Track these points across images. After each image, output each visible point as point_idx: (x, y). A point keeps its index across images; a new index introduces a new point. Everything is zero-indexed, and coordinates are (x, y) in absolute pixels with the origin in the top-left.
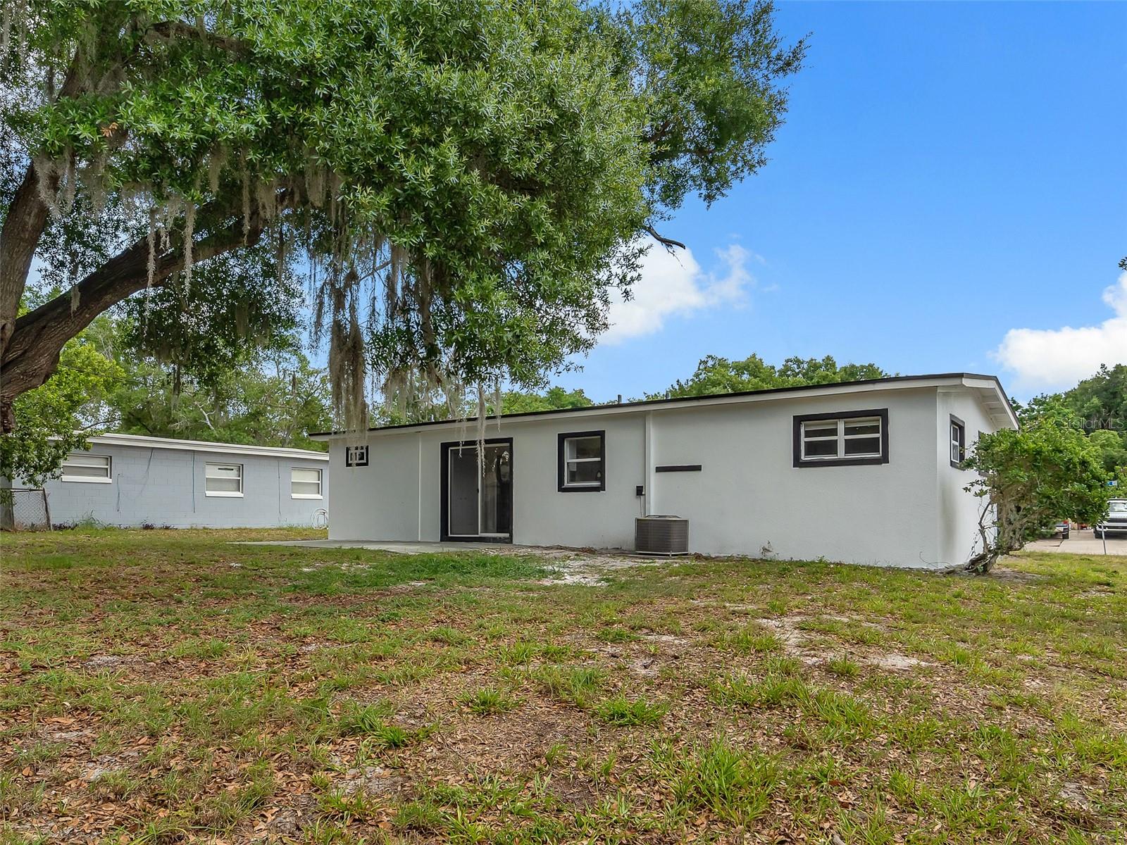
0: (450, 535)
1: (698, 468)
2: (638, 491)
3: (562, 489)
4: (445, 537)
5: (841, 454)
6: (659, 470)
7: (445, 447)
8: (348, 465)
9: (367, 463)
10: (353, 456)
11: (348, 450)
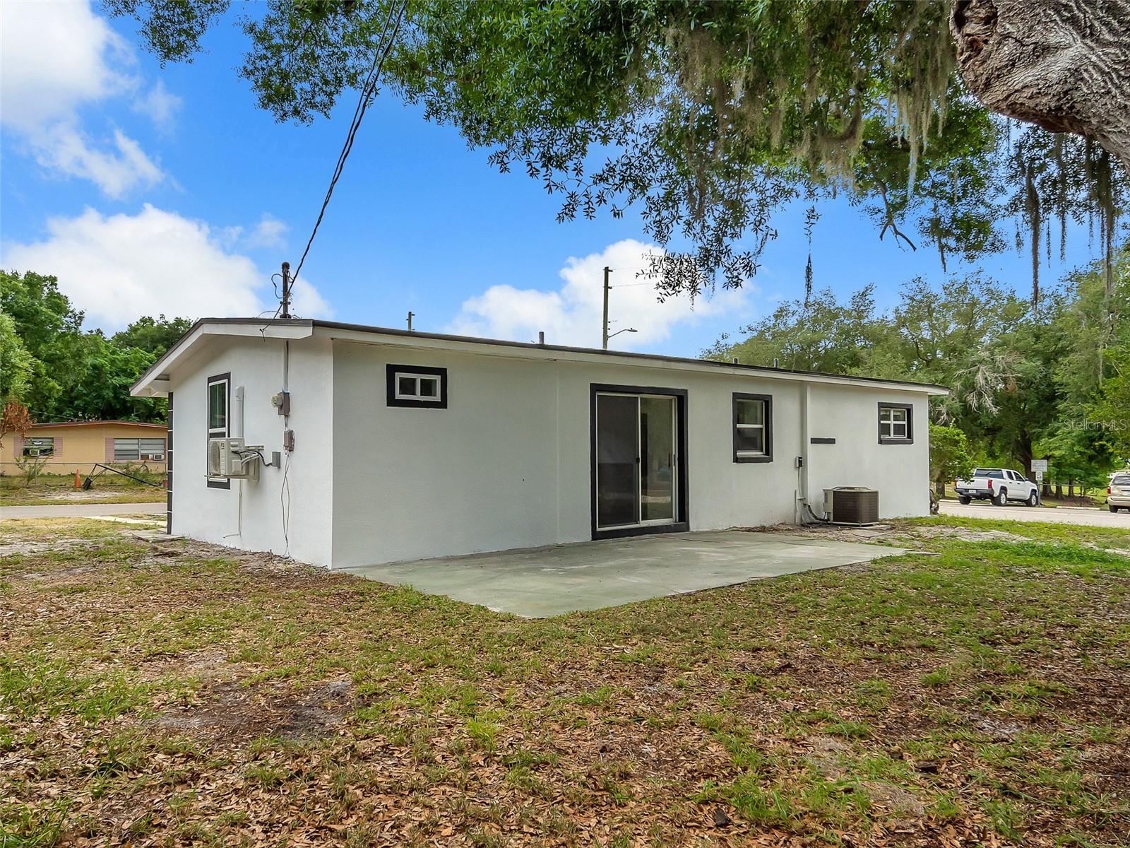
0: (598, 529)
1: (832, 441)
2: (799, 462)
3: (736, 459)
4: (595, 533)
5: (892, 435)
6: (814, 441)
7: (593, 390)
8: (392, 401)
9: (443, 404)
10: (408, 386)
11: (392, 370)
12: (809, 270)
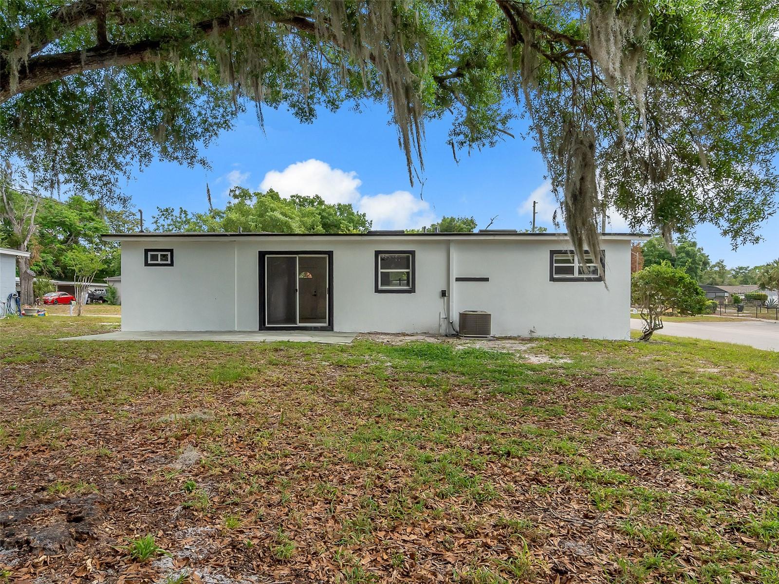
0: (267, 325)
1: (487, 280)
2: (442, 293)
3: (377, 291)
4: (262, 327)
5: (576, 275)
6: (458, 279)
7: (262, 255)
8: (147, 264)
9: (172, 264)
10: (154, 258)
11: (147, 251)
12: (208, 190)
